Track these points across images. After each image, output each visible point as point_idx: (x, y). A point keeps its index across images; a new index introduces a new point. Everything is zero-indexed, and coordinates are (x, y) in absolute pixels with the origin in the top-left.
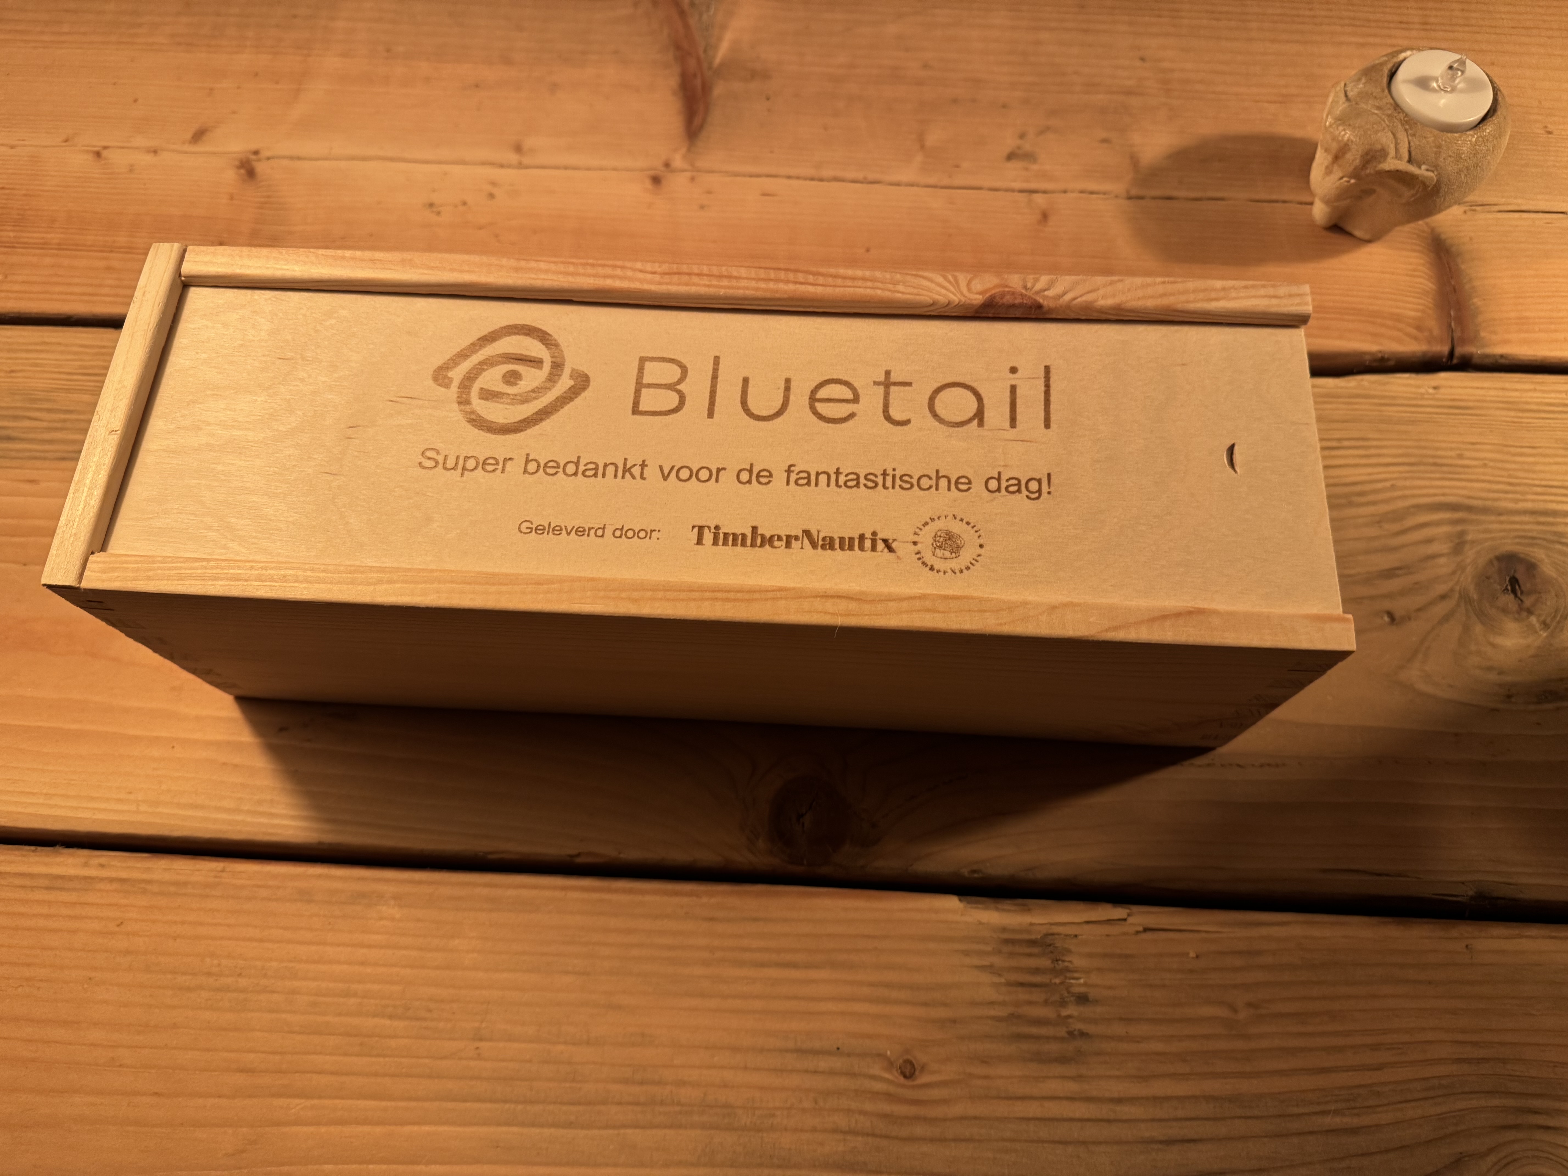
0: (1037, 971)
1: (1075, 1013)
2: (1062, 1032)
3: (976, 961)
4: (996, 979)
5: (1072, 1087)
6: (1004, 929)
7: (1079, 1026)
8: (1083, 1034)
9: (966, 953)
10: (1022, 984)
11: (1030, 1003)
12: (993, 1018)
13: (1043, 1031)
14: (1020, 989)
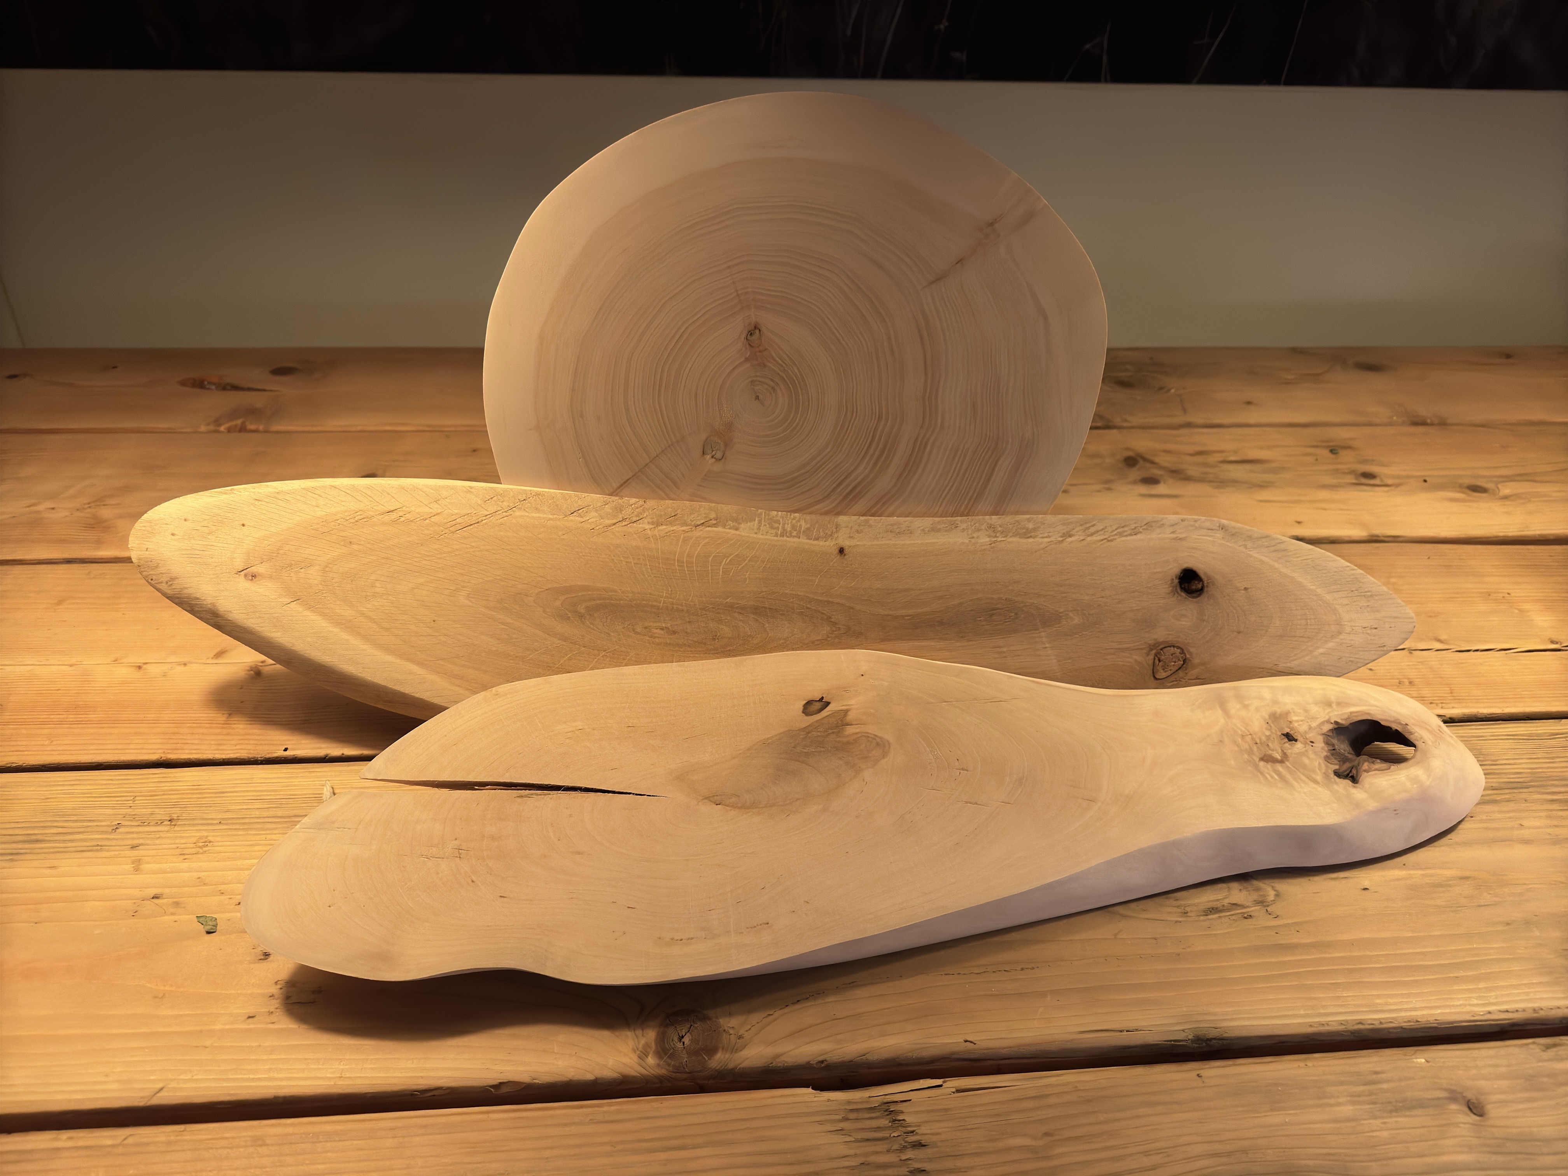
0: (878, 1129)
1: (913, 1156)
3: (829, 1127)
4: (848, 1139)
6: (849, 1102)
7: (917, 1165)
9: (820, 1123)
10: (868, 1140)
11: (876, 1153)
12: (849, 1167)
14: (867, 1144)
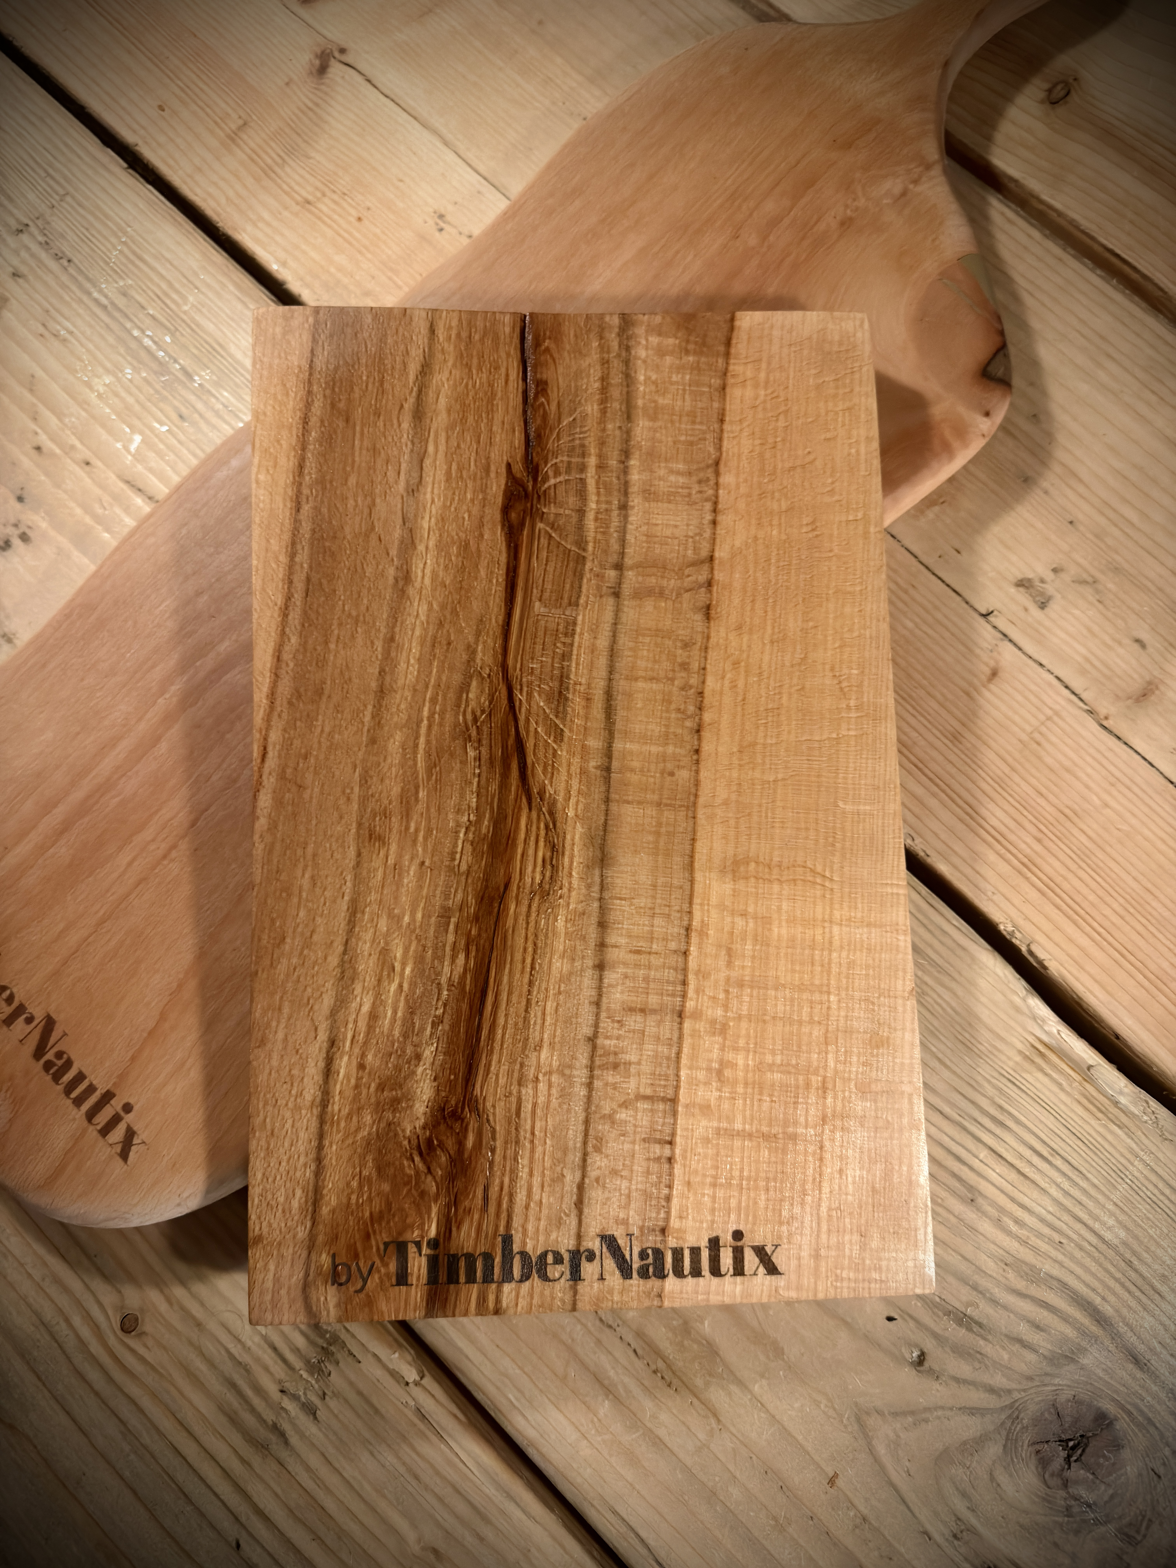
1: (293, 1414)
2: (269, 1416)
5: (235, 1466)
7: (286, 1426)
8: (282, 1435)
10: (275, 1349)
11: (268, 1370)
12: (228, 1351)
13: (256, 1401)
14: (269, 1351)
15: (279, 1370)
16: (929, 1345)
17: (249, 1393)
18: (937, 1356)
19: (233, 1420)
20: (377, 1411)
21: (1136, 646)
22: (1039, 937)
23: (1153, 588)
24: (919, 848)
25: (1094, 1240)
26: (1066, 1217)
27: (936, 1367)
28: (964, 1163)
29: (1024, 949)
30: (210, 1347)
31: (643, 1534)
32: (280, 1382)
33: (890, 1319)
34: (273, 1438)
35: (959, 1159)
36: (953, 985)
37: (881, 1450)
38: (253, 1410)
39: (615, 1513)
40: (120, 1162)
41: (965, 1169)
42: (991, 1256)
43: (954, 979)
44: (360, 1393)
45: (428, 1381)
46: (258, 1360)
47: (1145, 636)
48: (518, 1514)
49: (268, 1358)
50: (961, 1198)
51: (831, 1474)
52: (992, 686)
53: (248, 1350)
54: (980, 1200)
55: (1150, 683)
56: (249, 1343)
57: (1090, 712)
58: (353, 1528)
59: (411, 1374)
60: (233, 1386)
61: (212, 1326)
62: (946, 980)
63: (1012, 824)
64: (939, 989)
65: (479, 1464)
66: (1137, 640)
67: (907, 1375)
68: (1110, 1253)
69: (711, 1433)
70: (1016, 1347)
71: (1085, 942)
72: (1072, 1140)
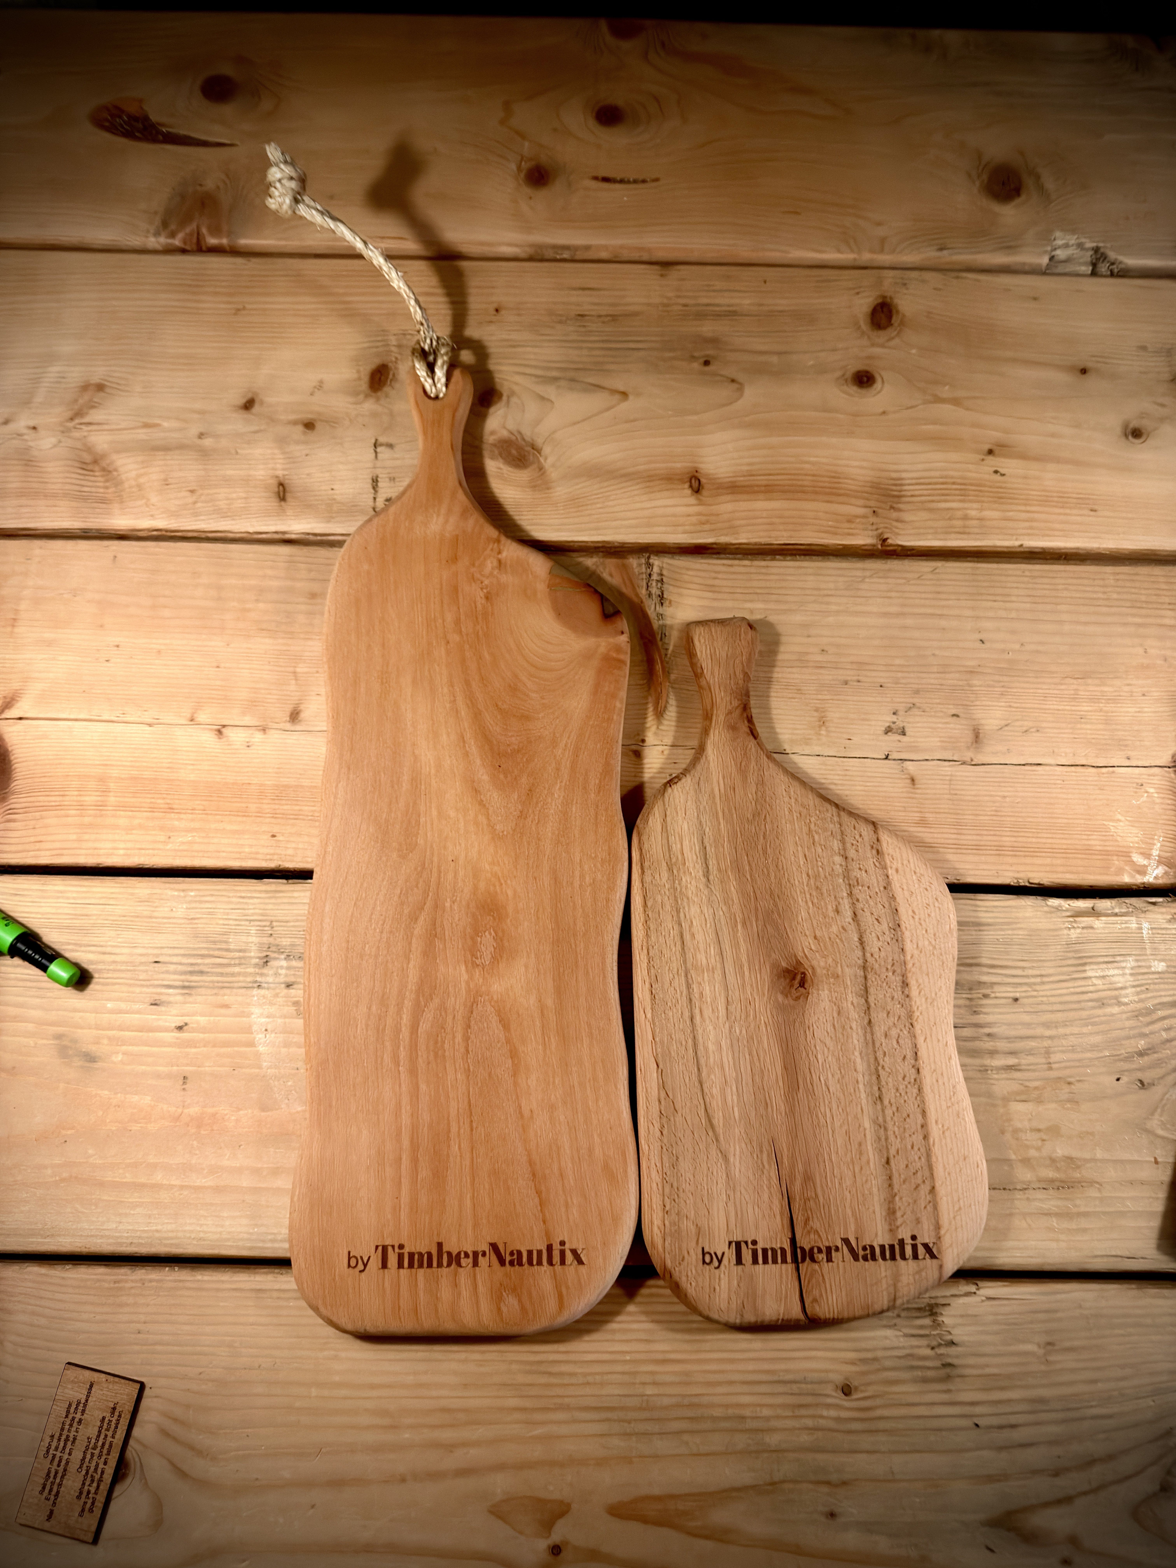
2: (938, 1363)
5: (945, 1397)
8: (950, 1365)
11: (918, 1347)
12: (896, 1357)
13: (927, 1363)
14: (913, 1338)
15: (924, 1342)
16: (1140, 1075)
17: (921, 1363)
18: (1147, 1077)
19: (925, 1380)
20: (976, 1316)
21: (955, 718)
22: (1030, 875)
23: (938, 687)
24: (952, 880)
25: (1157, 976)
26: (1140, 977)
27: (1150, 1081)
28: (1087, 993)
29: (1027, 884)
30: (888, 1363)
31: (1114, 1253)
32: (928, 1346)
33: (1118, 1080)
34: (948, 1370)
35: (1083, 993)
36: (1019, 926)
37: (1160, 1132)
38: (929, 1368)
39: (1096, 1256)
40: (581, 1267)
41: (1090, 994)
42: (1128, 1019)
43: (1016, 923)
44: (962, 1316)
45: (981, 1284)
46: (912, 1347)
47: (954, 712)
48: (1063, 1296)
49: (915, 1342)
50: (1100, 1007)
51: (1153, 1160)
52: (917, 786)
53: (904, 1348)
54: (1105, 1001)
55: (974, 730)
56: (901, 1345)
57: (964, 763)
58: (1013, 1369)
59: (973, 1288)
60: (912, 1368)
61: (880, 1354)
62: (1014, 926)
63: (979, 838)
64: (1015, 932)
65: (1031, 1294)
66: (954, 715)
67: (1143, 1094)
68: (1167, 975)
69: (1100, 1190)
70: (1168, 1045)
71: (1048, 861)
72: (1114, 945)
